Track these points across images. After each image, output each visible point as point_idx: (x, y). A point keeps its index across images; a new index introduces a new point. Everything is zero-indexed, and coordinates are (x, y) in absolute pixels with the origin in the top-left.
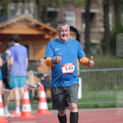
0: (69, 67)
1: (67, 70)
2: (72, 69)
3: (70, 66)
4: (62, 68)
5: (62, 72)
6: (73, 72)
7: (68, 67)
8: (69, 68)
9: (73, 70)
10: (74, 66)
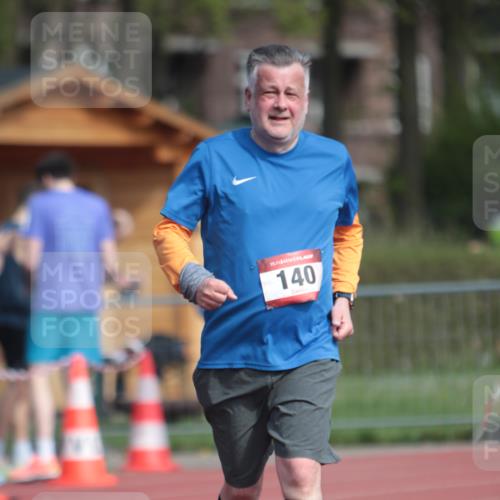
0: (297, 271)
1: (285, 286)
2: (311, 279)
3: (302, 268)
4: (264, 277)
5: (262, 296)
6: (313, 297)
7: (289, 273)
8: (296, 278)
9: (316, 287)
10: (318, 267)
